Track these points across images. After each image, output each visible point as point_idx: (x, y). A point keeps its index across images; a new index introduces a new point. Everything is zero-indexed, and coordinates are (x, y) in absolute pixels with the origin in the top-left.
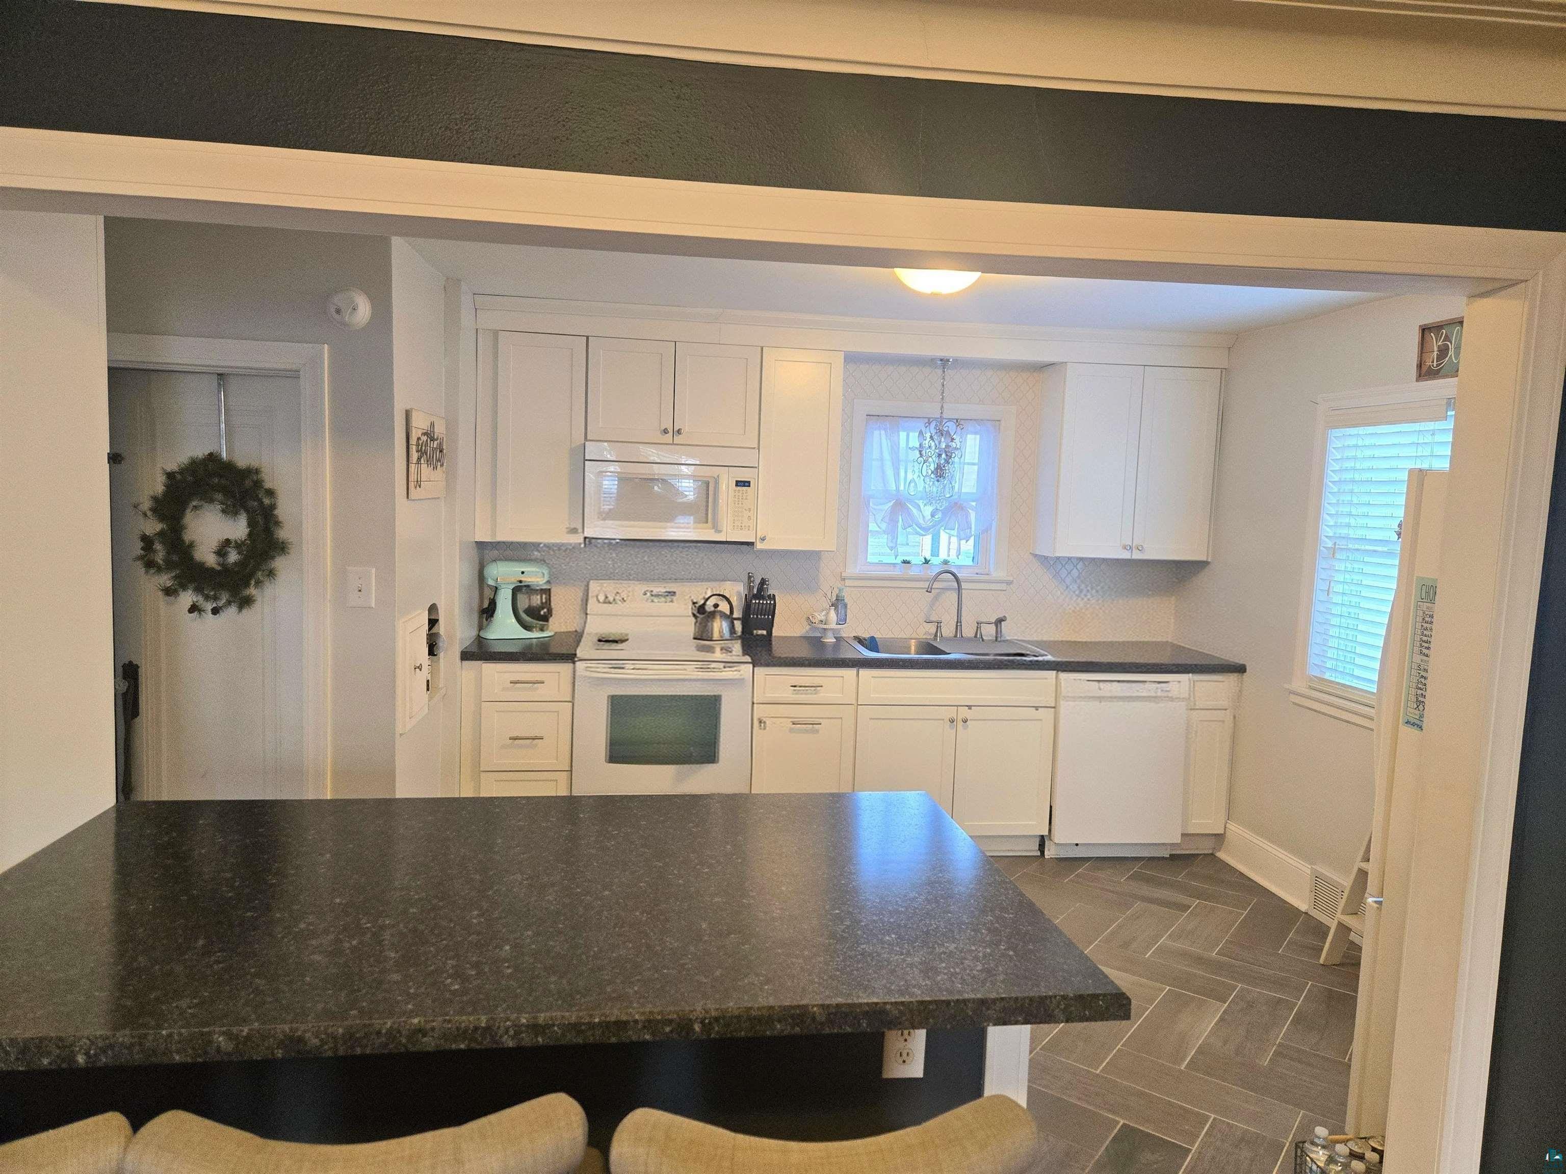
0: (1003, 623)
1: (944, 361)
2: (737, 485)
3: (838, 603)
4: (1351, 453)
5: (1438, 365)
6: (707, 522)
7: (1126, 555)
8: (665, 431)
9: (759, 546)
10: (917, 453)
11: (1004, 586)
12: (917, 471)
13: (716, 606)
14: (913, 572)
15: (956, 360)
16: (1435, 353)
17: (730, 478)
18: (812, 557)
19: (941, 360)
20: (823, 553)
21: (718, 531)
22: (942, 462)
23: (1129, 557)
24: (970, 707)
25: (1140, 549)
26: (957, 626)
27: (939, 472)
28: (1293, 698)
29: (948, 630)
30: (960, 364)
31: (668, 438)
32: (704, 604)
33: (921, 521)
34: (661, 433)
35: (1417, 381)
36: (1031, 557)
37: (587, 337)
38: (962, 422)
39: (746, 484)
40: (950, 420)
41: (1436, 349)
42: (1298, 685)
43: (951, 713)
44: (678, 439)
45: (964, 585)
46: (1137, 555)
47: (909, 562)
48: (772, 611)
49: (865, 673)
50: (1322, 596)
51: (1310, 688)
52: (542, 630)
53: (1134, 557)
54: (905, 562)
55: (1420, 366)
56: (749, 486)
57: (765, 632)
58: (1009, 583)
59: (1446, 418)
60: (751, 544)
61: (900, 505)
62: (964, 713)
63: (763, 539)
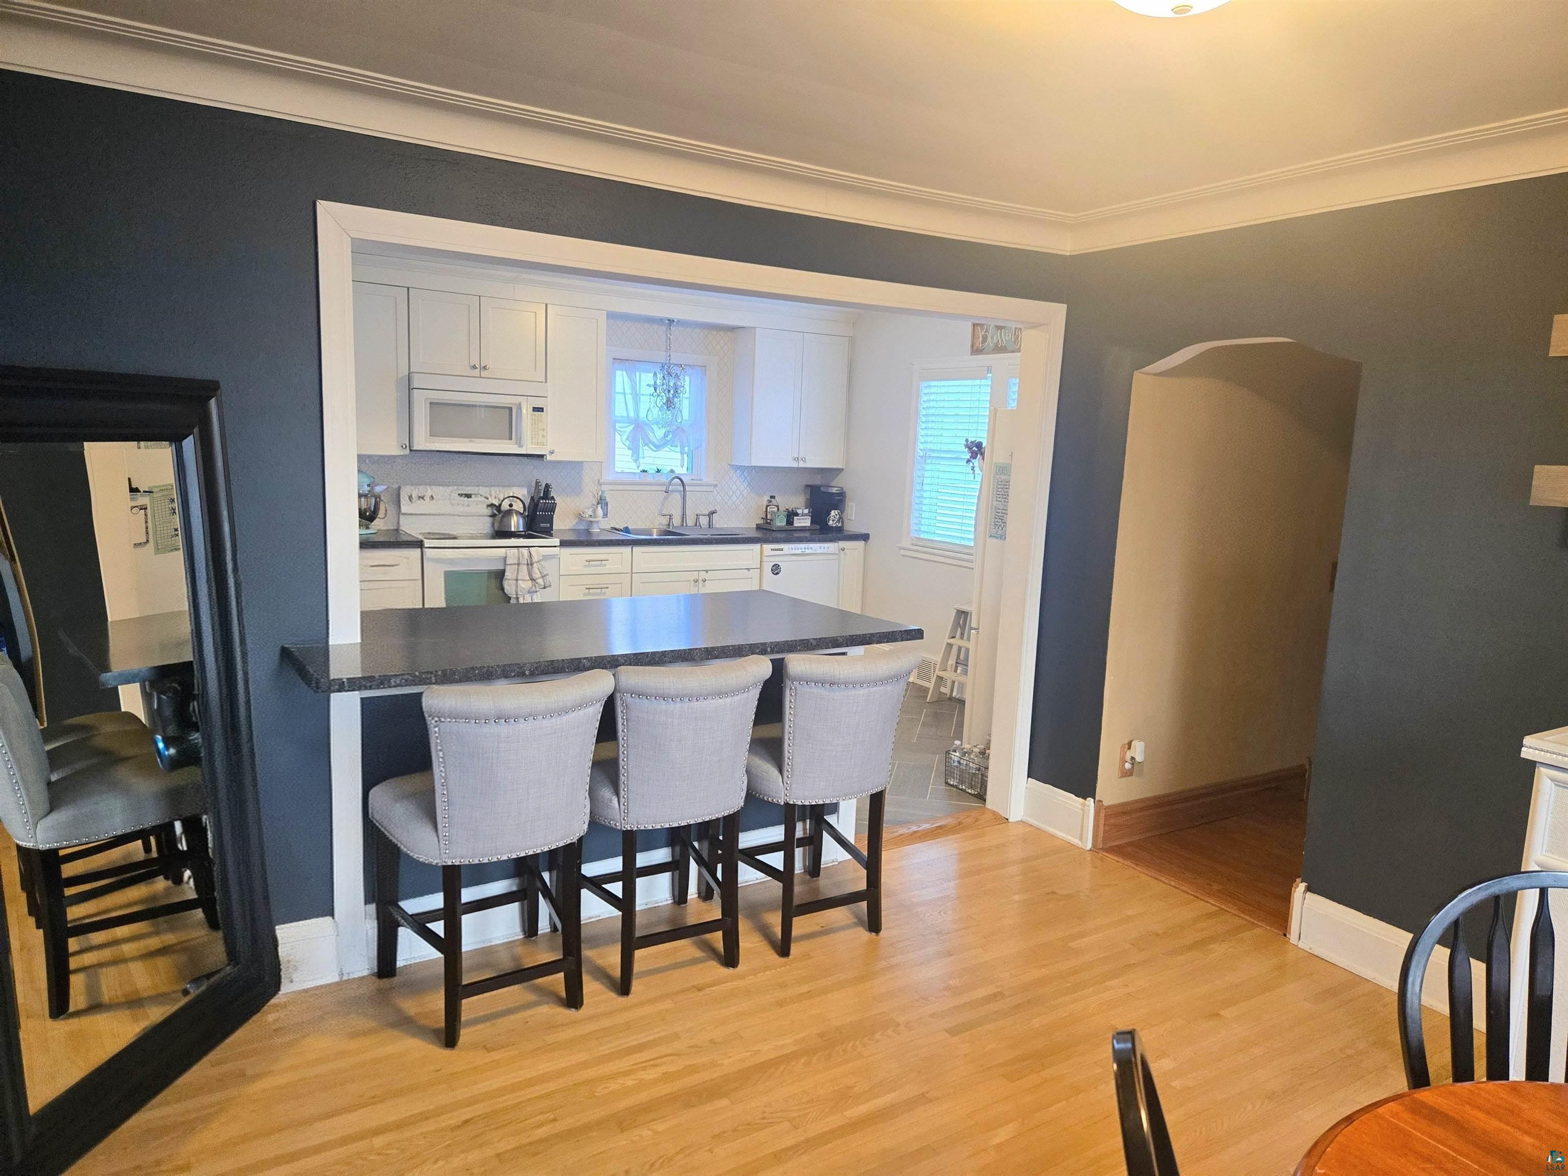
0: (714, 515)
1: (671, 321)
2: (533, 411)
3: (602, 501)
4: (933, 397)
5: (982, 347)
6: (511, 439)
7: (795, 465)
8: (474, 367)
9: (549, 458)
10: (653, 388)
11: (711, 489)
12: (653, 403)
13: (511, 505)
14: (649, 479)
15: (679, 321)
16: (981, 339)
17: (529, 405)
18: (576, 466)
19: (669, 320)
20: (584, 463)
21: (520, 446)
22: (671, 396)
23: (796, 466)
24: (707, 571)
25: (804, 460)
26: (683, 518)
27: (669, 404)
28: (902, 552)
29: (677, 521)
30: (681, 323)
31: (476, 372)
32: (500, 505)
33: (655, 440)
34: (471, 368)
35: (971, 354)
36: (729, 466)
37: (408, 288)
38: (685, 367)
39: (540, 410)
40: (677, 365)
41: (981, 336)
42: (906, 543)
43: (695, 575)
44: (484, 374)
45: (687, 488)
46: (802, 465)
47: (646, 471)
48: (552, 508)
49: (637, 550)
50: (918, 487)
51: (912, 544)
52: (367, 528)
53: (800, 466)
54: (644, 471)
55: (972, 346)
56: (543, 411)
57: (549, 525)
58: (715, 486)
59: (986, 378)
60: (541, 457)
61: (639, 428)
62: (703, 575)
63: (552, 452)
